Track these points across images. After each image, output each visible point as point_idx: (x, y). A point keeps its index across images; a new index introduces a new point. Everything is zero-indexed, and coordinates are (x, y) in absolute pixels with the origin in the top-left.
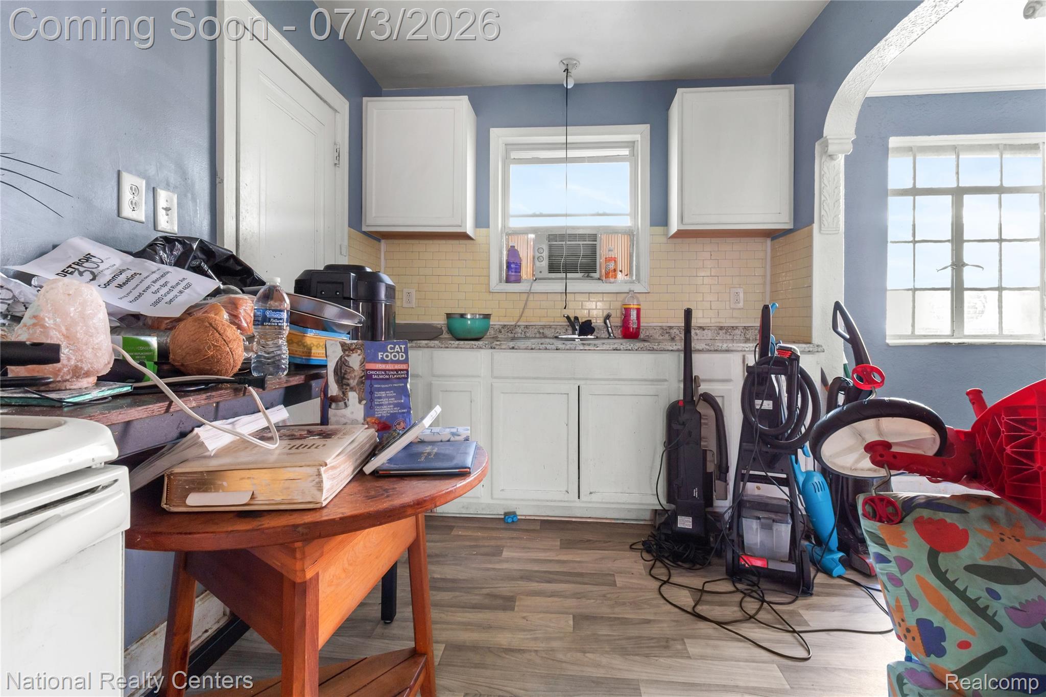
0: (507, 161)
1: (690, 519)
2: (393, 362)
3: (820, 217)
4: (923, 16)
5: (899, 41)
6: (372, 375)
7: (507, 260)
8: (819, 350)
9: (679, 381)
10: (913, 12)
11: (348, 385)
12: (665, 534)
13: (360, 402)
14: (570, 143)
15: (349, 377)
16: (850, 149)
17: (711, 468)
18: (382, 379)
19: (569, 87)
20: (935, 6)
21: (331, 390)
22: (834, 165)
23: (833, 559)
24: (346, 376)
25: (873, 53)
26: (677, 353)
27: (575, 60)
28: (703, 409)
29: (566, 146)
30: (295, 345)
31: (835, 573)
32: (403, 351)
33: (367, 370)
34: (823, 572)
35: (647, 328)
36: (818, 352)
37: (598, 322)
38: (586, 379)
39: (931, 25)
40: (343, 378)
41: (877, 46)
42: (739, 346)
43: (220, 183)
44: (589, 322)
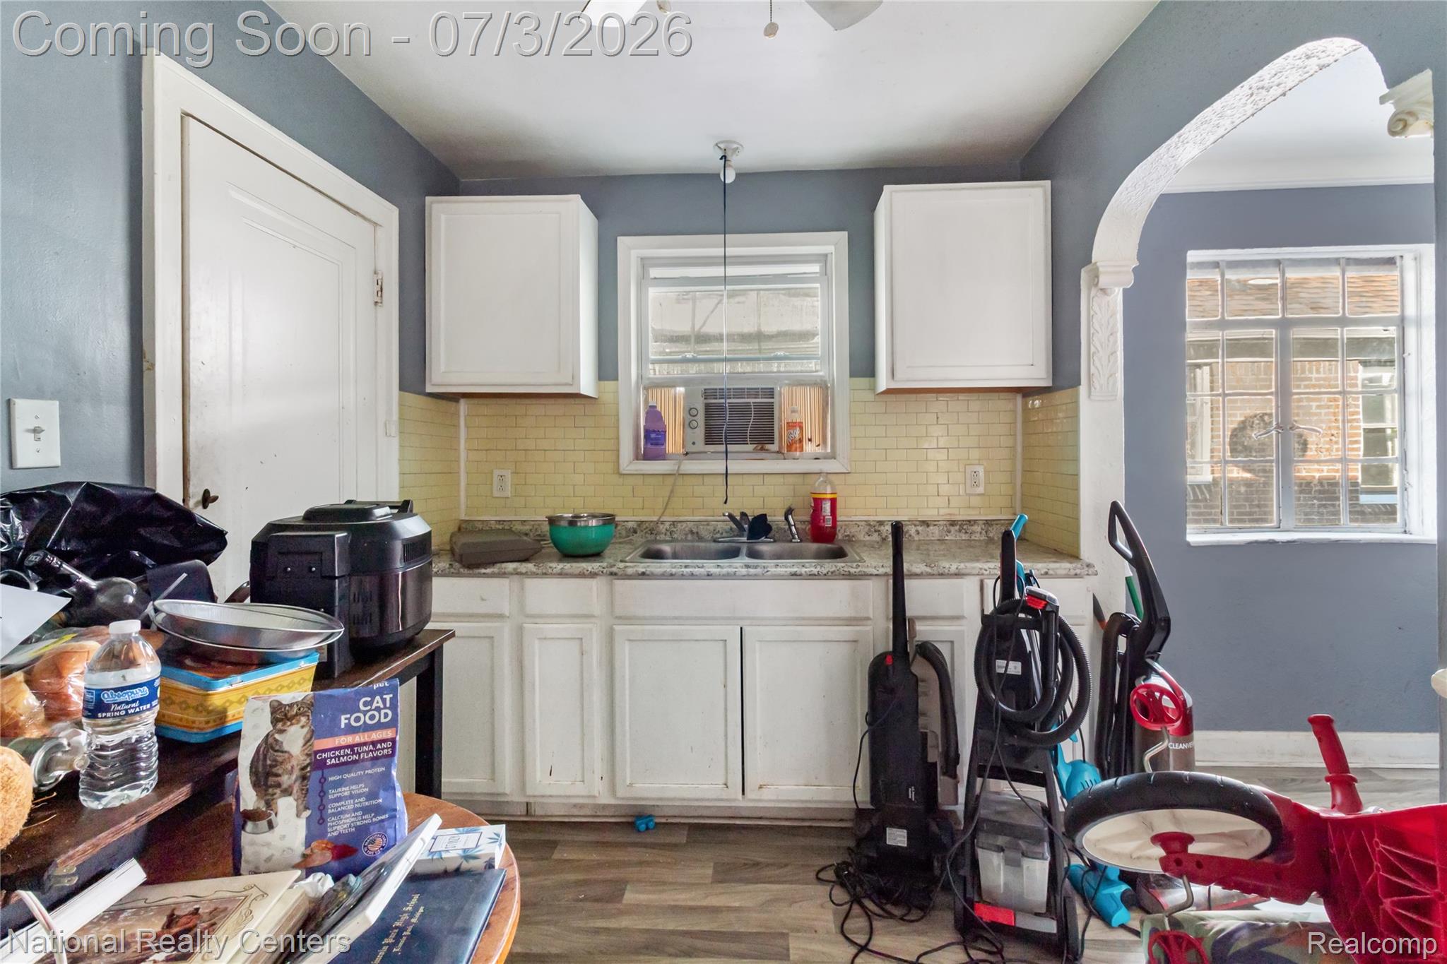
0: (644, 280)
1: (904, 832)
2: (367, 728)
3: (1090, 376)
4: (1233, 106)
5: (1199, 138)
6: (325, 759)
7: (644, 426)
8: (1090, 573)
9: (888, 618)
10: (1219, 101)
11: (279, 785)
12: (868, 857)
13: (298, 815)
14: (730, 257)
15: (280, 772)
16: (1129, 281)
17: (934, 756)
18: (346, 763)
19: (728, 181)
20: (1252, 95)
21: (244, 799)
22: (1108, 302)
23: (1112, 896)
24: (274, 770)
25: (1161, 151)
26: (885, 578)
27: (735, 142)
28: (920, 668)
29: (725, 261)
30: (191, 711)
31: (1116, 921)
32: (388, 705)
33: (316, 753)
34: (1098, 918)
35: (848, 523)
36: (1088, 575)
37: (776, 518)
38: (753, 618)
39: (1245, 117)
40: (268, 774)
41: (1166, 143)
42: (974, 568)
43: (149, 369)
44: (763, 517)
